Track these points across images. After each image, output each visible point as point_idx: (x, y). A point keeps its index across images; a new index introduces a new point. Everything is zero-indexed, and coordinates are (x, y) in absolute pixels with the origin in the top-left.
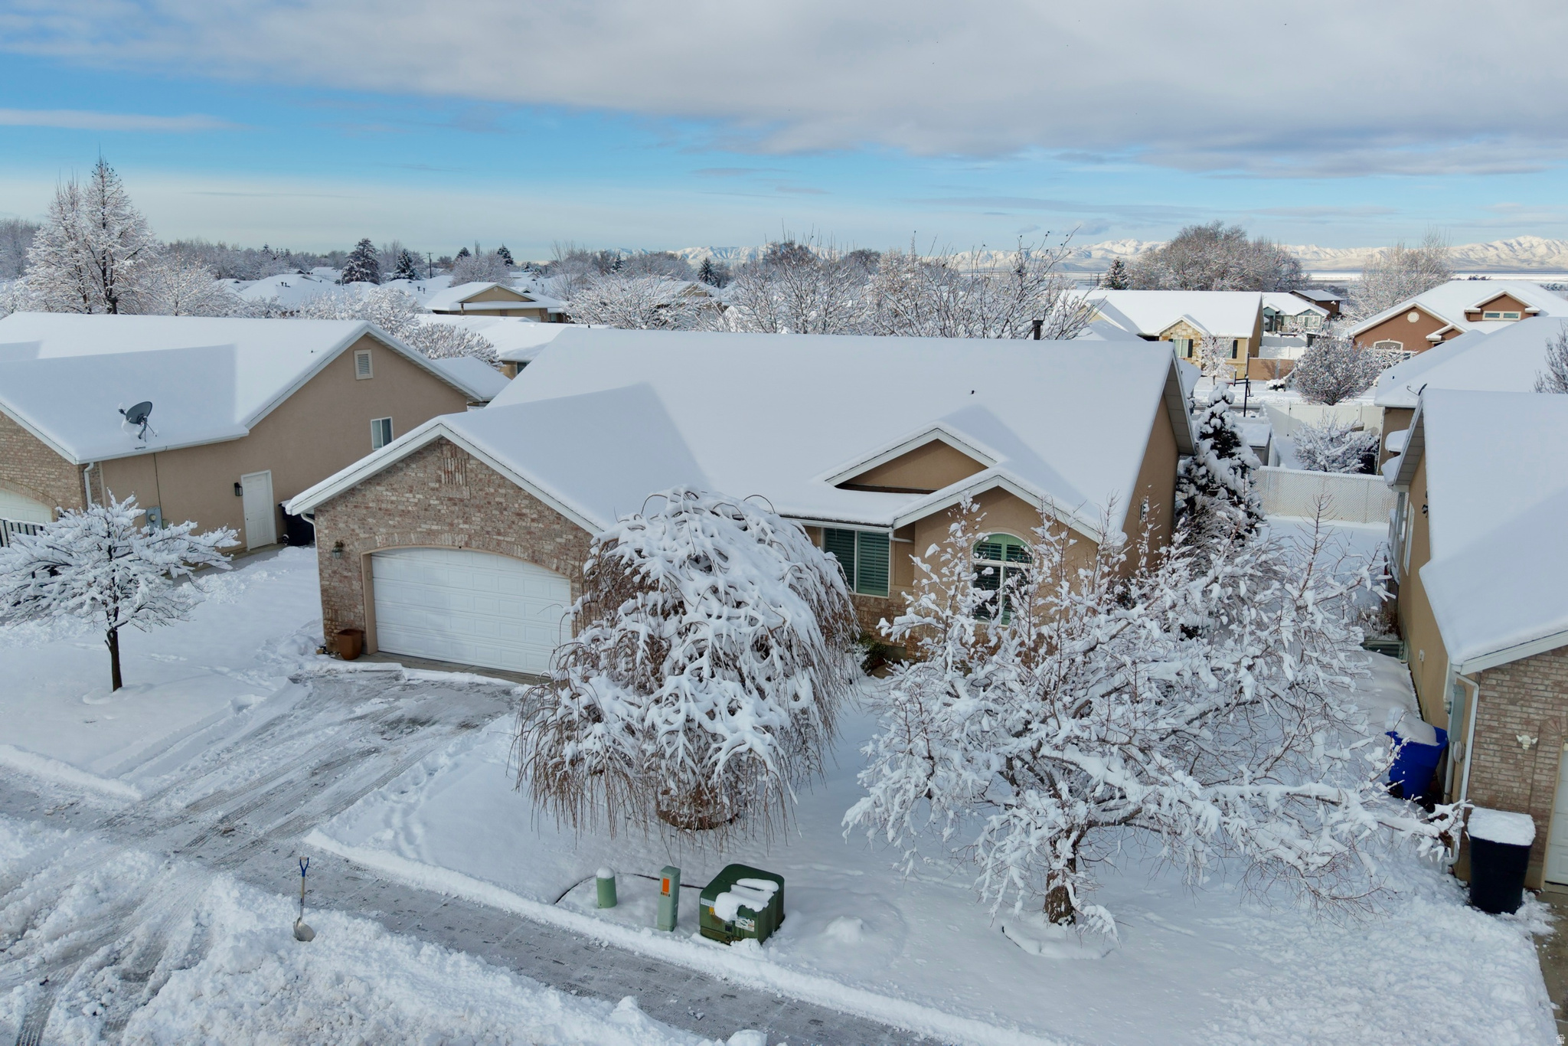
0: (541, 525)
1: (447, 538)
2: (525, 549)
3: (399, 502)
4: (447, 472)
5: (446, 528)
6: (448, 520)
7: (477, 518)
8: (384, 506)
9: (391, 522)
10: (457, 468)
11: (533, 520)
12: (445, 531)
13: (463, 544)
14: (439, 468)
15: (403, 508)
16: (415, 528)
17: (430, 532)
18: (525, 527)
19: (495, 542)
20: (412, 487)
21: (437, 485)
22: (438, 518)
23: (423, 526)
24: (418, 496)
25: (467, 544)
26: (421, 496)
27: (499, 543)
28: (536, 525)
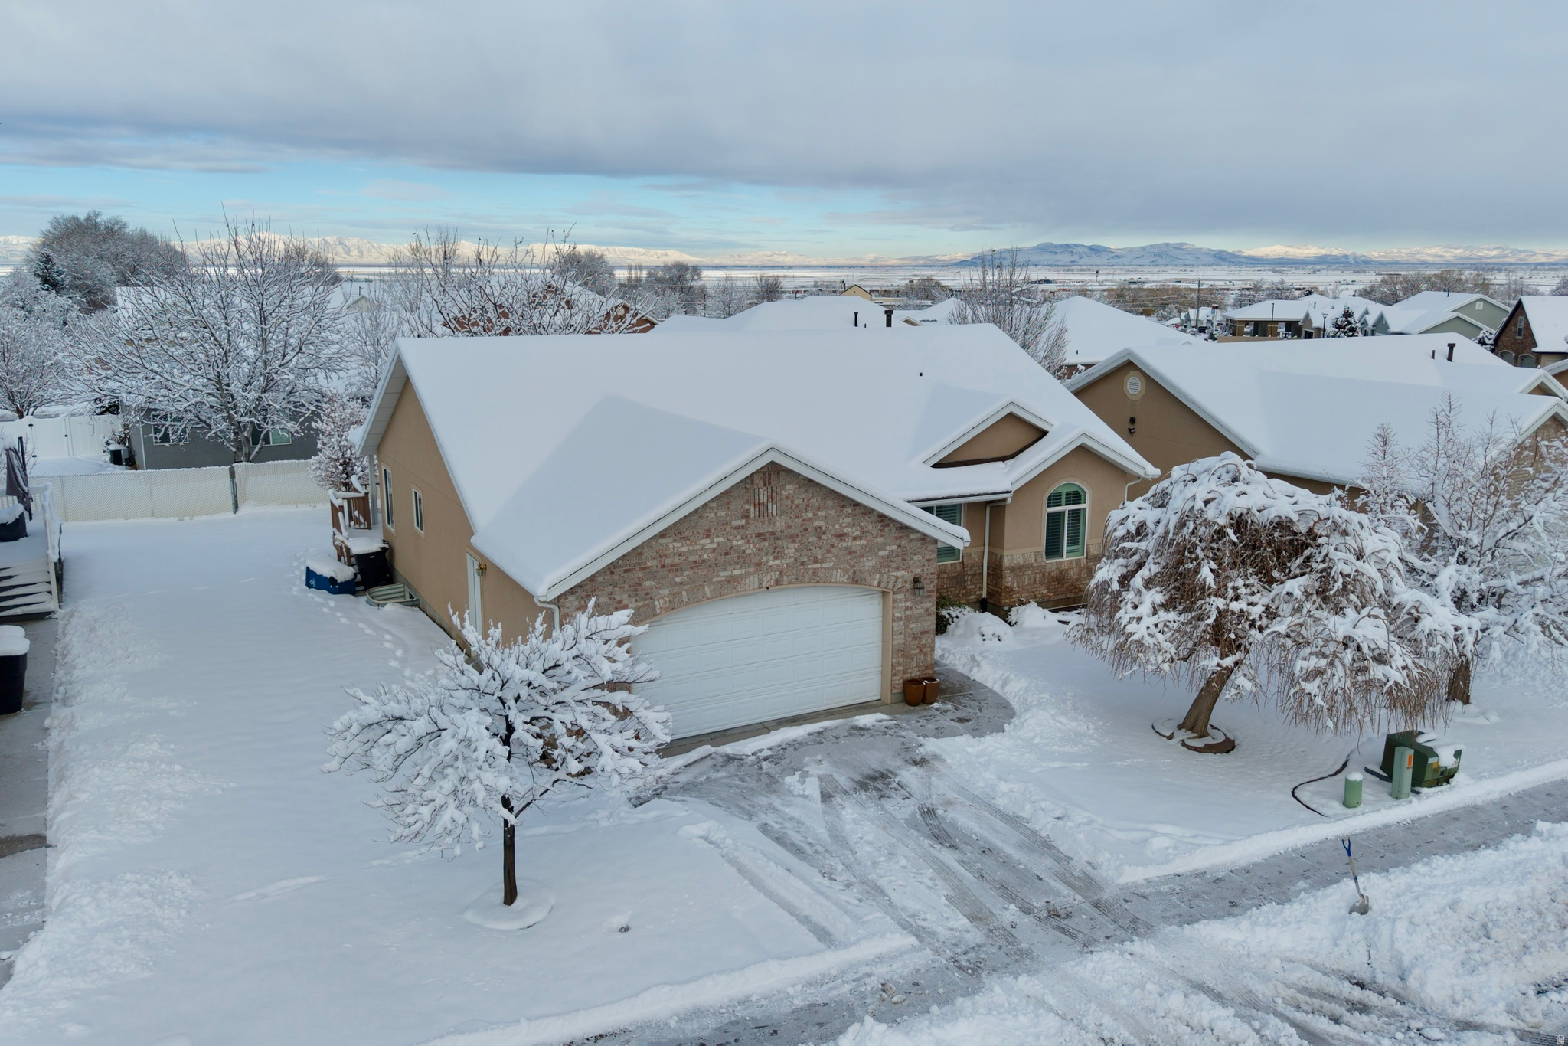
0: (863, 542)
1: (752, 581)
2: (846, 571)
3: (690, 552)
4: (758, 505)
5: (752, 569)
6: (755, 560)
7: (790, 550)
8: (668, 561)
9: (678, 580)
10: (770, 497)
11: (855, 538)
12: (750, 574)
13: (772, 583)
14: (747, 502)
15: (696, 558)
16: (710, 580)
17: (731, 580)
18: (846, 548)
19: (810, 572)
20: (709, 531)
21: (744, 522)
22: (742, 559)
23: (721, 574)
24: (716, 540)
25: (777, 583)
26: (721, 539)
27: (815, 572)
28: (857, 543)
